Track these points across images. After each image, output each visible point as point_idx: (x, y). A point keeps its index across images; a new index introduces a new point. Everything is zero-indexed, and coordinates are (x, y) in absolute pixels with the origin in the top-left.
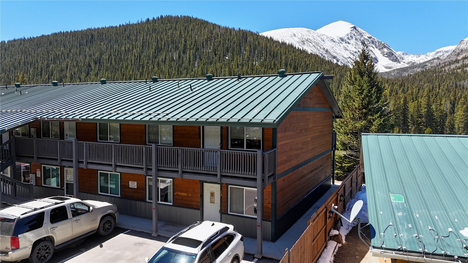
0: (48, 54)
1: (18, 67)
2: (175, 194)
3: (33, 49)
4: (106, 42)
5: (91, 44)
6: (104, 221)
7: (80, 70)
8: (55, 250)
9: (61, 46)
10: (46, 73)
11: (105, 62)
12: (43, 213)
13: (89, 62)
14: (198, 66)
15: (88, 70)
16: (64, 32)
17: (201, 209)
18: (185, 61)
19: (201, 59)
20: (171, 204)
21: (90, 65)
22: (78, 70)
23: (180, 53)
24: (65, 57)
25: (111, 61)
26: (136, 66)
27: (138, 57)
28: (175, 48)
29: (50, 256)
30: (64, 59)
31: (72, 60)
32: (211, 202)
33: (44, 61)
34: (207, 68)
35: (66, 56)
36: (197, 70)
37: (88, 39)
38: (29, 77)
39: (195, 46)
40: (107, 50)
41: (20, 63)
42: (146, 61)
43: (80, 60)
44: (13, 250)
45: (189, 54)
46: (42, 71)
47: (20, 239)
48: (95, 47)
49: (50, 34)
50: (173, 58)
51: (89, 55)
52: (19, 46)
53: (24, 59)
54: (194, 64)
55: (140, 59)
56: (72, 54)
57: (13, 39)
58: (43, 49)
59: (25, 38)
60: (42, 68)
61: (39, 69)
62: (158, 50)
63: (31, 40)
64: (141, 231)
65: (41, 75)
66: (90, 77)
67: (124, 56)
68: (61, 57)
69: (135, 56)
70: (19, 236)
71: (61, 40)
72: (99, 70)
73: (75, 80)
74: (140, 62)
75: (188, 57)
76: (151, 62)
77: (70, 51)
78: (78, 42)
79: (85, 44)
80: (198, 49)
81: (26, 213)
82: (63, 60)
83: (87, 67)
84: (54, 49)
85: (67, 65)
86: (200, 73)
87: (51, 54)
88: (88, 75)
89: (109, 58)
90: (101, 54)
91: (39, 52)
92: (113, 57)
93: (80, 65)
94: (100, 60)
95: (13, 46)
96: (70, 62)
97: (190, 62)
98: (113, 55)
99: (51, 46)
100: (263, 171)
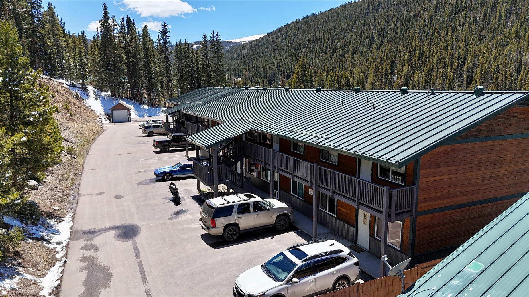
0: (334, 29)
1: (307, 44)
2: (338, 208)
3: (322, 24)
4: (393, 8)
5: (377, 12)
6: (279, 219)
7: (362, 44)
8: (240, 233)
9: (347, 19)
10: (331, 50)
11: (389, 32)
12: (233, 206)
13: (372, 34)
14: (512, 26)
15: (371, 43)
17: (355, 227)
18: (493, 21)
19: (517, 16)
20: (335, 216)
21: (373, 37)
22: (360, 44)
23: (486, 10)
24: (349, 31)
25: (396, 30)
26: (425, 34)
27: (429, 22)
28: (481, 4)
29: (236, 237)
30: (349, 32)
31: (356, 33)
32: (364, 223)
33: (330, 37)
34: (526, 28)
35: (351, 29)
36: (509, 32)
37: (375, 7)
38: (316, 55)
40: (393, 18)
41: (309, 40)
42: (438, 26)
43: (364, 32)
44: (212, 228)
45: (500, 10)
46: (327, 47)
47: (216, 221)
48: (381, 16)
49: (338, 7)
50: (476, 18)
51: (373, 25)
52: (310, 23)
53: (313, 36)
54: (506, 23)
55: (431, 24)
56: (357, 27)
58: (330, 24)
59: (316, 14)
60: (327, 45)
61: (325, 46)
63: (321, 15)
64: (307, 233)
65: (326, 51)
66: (372, 51)
67: (412, 23)
68: (346, 31)
69: (425, 21)
70: (216, 219)
71: (348, 12)
72: (382, 42)
73: (356, 55)
74: (430, 28)
75: (498, 15)
76: (444, 26)
77: (355, 23)
78: (364, 12)
79: (371, 13)
81: (222, 204)
82: (347, 34)
83: (370, 40)
84: (341, 23)
85: (351, 38)
86: (513, 35)
87: (337, 29)
88: (369, 49)
89: (394, 27)
90: (387, 23)
91: (326, 27)
92: (399, 25)
93: (363, 38)
94: (384, 30)
95: (305, 23)
96: (354, 36)
97: (500, 21)
98: (399, 23)
99: (338, 20)
100: (390, 207)
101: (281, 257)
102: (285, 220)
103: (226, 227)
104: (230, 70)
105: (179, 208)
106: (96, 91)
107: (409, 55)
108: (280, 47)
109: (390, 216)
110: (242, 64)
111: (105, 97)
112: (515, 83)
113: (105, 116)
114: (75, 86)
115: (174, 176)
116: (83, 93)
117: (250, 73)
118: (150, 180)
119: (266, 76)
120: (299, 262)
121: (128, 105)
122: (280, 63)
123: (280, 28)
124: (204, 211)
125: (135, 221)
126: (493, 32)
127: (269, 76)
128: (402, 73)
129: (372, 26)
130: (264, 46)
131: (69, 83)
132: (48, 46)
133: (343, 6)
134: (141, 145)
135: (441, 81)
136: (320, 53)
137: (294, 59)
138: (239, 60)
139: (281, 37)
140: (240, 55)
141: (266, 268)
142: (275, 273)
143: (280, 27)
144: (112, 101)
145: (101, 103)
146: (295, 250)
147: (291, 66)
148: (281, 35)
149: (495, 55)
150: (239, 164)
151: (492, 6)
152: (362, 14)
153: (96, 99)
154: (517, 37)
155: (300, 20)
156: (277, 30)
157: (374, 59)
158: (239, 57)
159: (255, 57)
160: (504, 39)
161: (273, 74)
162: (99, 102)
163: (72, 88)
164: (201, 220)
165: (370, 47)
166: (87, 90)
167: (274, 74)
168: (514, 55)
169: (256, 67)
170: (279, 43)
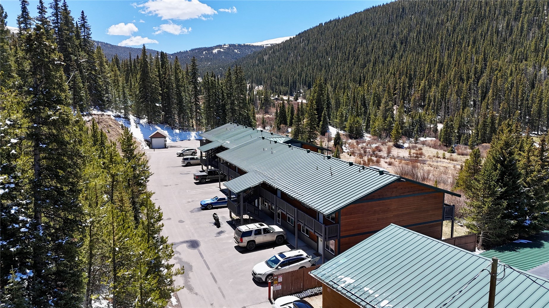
0: (357, 36)
1: (329, 52)
3: (345, 30)
4: (417, 14)
5: (400, 19)
6: (278, 238)
7: (384, 53)
8: (256, 245)
9: (370, 25)
10: (353, 58)
11: (412, 41)
12: (252, 231)
13: (395, 42)
15: (393, 52)
16: (376, 6)
18: (515, 32)
19: (539, 27)
20: (308, 236)
21: (395, 46)
22: (382, 53)
23: (509, 20)
25: (419, 39)
26: (447, 44)
27: (451, 31)
29: (254, 248)
30: (372, 40)
31: (379, 41)
33: (353, 45)
35: (373, 36)
36: (529, 44)
37: (399, 13)
38: (338, 63)
39: (535, 9)
40: (416, 26)
41: (331, 48)
43: (387, 41)
44: (241, 243)
45: (523, 21)
46: (349, 56)
48: (404, 23)
50: (498, 28)
52: (333, 28)
53: (336, 43)
54: (528, 33)
55: (453, 33)
56: (380, 34)
57: (329, 20)
58: (353, 30)
59: (339, 18)
60: (349, 53)
62: (481, 18)
63: (344, 19)
65: (348, 60)
66: (393, 61)
67: (435, 32)
68: (369, 38)
69: (448, 30)
70: (243, 238)
71: (372, 17)
72: (404, 51)
73: (377, 65)
75: (520, 25)
76: (467, 36)
77: (378, 30)
79: (395, 19)
80: (539, 11)
81: (246, 229)
82: (370, 42)
83: (392, 49)
84: (364, 29)
85: (373, 47)
86: (533, 48)
87: (360, 36)
88: (391, 58)
89: (417, 36)
90: (410, 31)
91: (349, 34)
92: (422, 34)
93: (385, 46)
94: (407, 39)
95: (328, 28)
96: (377, 44)
97: (522, 32)
98: (422, 32)
99: (361, 26)
100: (326, 234)
101: (274, 258)
102: (281, 238)
103: (248, 242)
104: (251, 78)
105: (220, 230)
106: (136, 119)
107: (428, 67)
108: (302, 54)
109: (326, 238)
110: (264, 71)
111: (143, 124)
112: (527, 100)
113: (145, 142)
114: (119, 117)
115: (213, 206)
116: (126, 122)
117: (271, 81)
118: (197, 208)
119: (287, 85)
120: (282, 260)
121: (163, 131)
122: (301, 72)
123: (303, 33)
124: (236, 233)
125: (195, 238)
126: (514, 44)
127: (291, 84)
128: (419, 88)
129: (395, 34)
130: (286, 52)
131: (114, 114)
132: (99, 85)
133: (367, 10)
134: (183, 175)
135: (455, 97)
136: (341, 62)
137: (316, 67)
138: (261, 66)
139: (304, 43)
140: (261, 61)
141: (267, 263)
142: (271, 265)
143: (303, 31)
144: (150, 128)
145: (141, 131)
146: (281, 255)
147: (313, 75)
148: (303, 40)
149: (511, 70)
150: (256, 201)
151: (516, 16)
152: (386, 20)
153: (137, 127)
154: (536, 50)
155: (323, 25)
156: (299, 34)
157: (395, 70)
158: (260, 63)
159: (277, 64)
160: (524, 52)
161: (294, 83)
162: (139, 129)
163: (117, 118)
164: (234, 238)
165: (392, 56)
166: (129, 120)
167: (296, 83)
168: (530, 69)
169: (278, 75)
170: (301, 49)
